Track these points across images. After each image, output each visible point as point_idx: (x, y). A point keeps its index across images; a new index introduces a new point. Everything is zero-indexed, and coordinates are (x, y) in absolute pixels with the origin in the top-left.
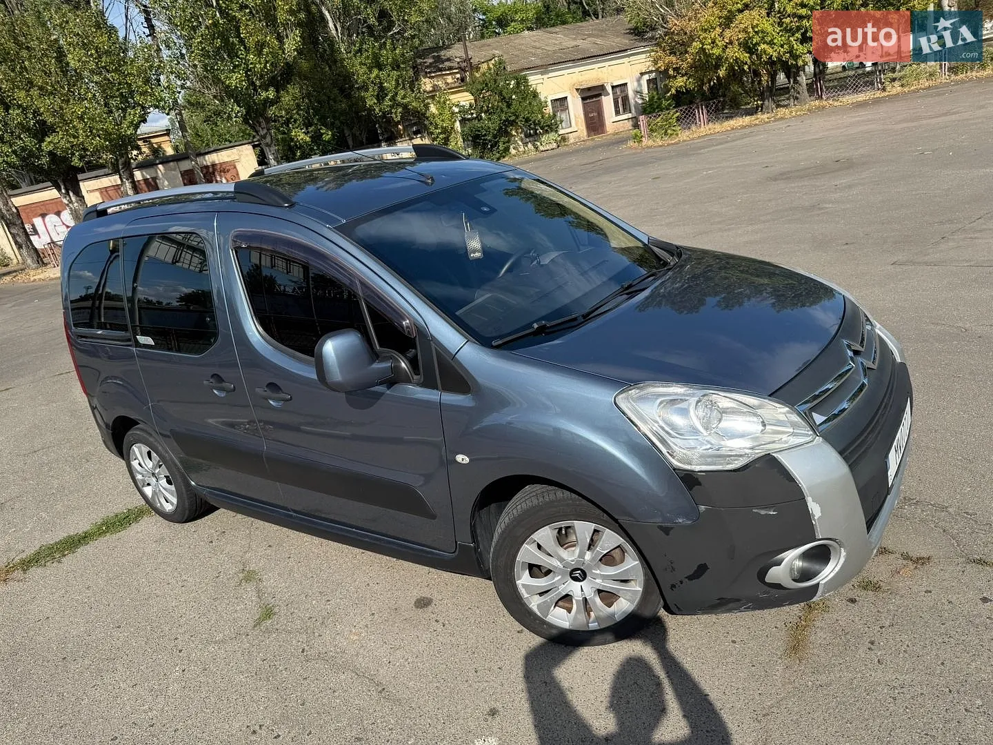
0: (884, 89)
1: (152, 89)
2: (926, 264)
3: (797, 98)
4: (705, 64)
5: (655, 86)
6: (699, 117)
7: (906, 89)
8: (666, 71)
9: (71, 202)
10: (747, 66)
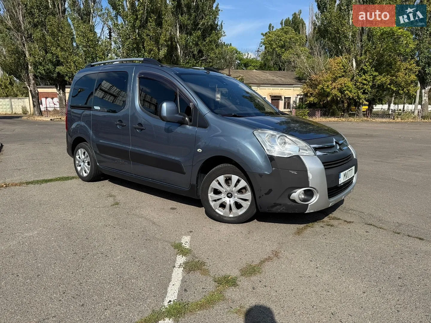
0: (394, 119)
1: (105, 57)
2: (387, 162)
3: (358, 115)
4: (323, 94)
5: (302, 101)
6: (317, 114)
7: (403, 121)
8: (307, 94)
9: (60, 93)
10: (339, 98)
